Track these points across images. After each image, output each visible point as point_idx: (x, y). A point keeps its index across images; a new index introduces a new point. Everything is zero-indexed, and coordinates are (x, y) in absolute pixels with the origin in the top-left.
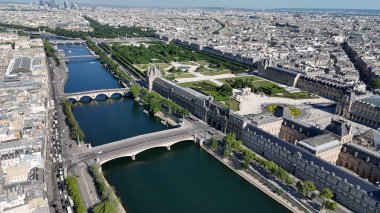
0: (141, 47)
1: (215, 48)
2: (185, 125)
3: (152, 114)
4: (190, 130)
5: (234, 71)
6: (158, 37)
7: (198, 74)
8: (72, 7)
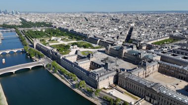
0: (41, 31)
1: (74, 30)
2: (42, 60)
3: (31, 57)
4: (43, 62)
5: (78, 39)
6: (52, 26)
7: (61, 41)
8: (17, 13)
